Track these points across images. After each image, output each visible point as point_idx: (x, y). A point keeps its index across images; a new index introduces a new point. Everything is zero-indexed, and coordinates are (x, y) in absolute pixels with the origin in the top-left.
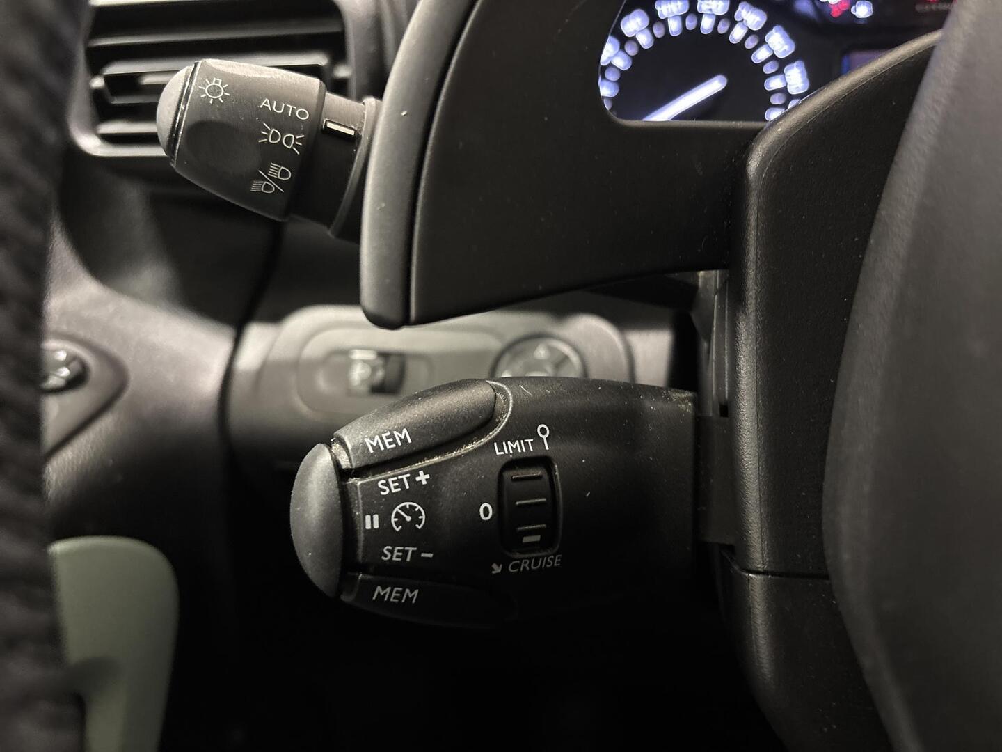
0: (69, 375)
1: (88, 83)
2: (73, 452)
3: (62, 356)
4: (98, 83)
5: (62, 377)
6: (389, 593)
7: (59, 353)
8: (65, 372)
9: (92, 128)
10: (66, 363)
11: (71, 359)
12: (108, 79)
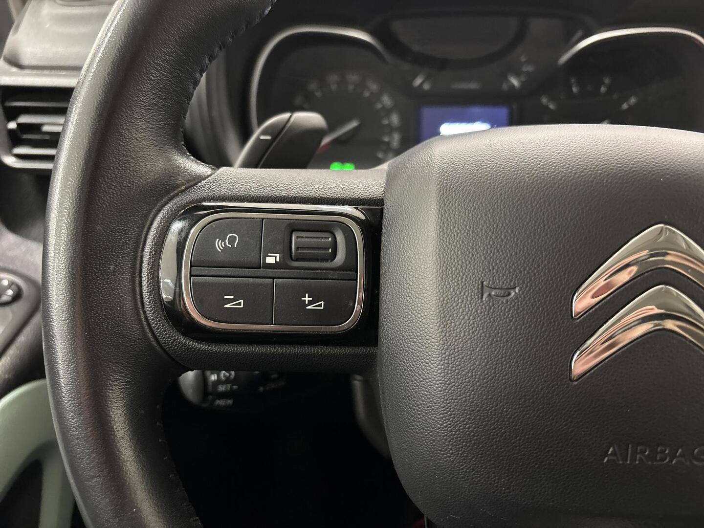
0: (13, 294)
1: (6, 126)
2: (24, 337)
3: (5, 283)
4: (12, 125)
5: (9, 296)
6: (220, 402)
7: (4, 281)
8: (10, 292)
9: (9, 152)
10: (9, 287)
11: (12, 284)
12: (19, 125)
